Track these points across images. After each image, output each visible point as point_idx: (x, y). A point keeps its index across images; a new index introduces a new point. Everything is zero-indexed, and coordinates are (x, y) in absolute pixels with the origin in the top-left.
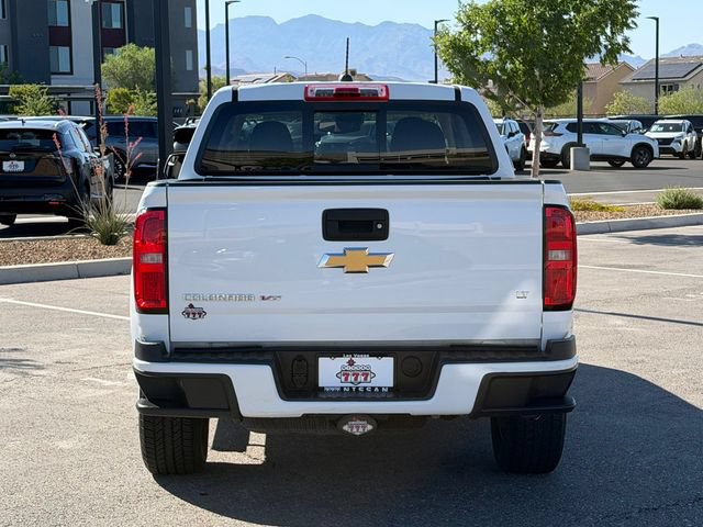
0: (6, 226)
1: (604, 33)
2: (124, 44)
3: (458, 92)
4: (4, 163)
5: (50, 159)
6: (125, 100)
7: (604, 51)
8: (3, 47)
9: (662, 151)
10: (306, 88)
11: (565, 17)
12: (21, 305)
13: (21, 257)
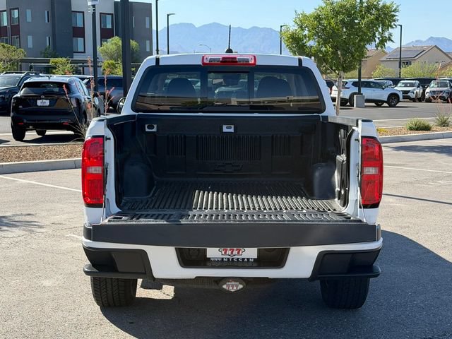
0: (40, 136)
1: (377, 30)
2: (113, 36)
3: (300, 61)
4: (38, 101)
5: (64, 99)
6: (113, 66)
7: (377, 41)
8: (47, 38)
9: (404, 97)
10: (203, 57)
11: (356, 21)
12: (38, 185)
13: (43, 155)
